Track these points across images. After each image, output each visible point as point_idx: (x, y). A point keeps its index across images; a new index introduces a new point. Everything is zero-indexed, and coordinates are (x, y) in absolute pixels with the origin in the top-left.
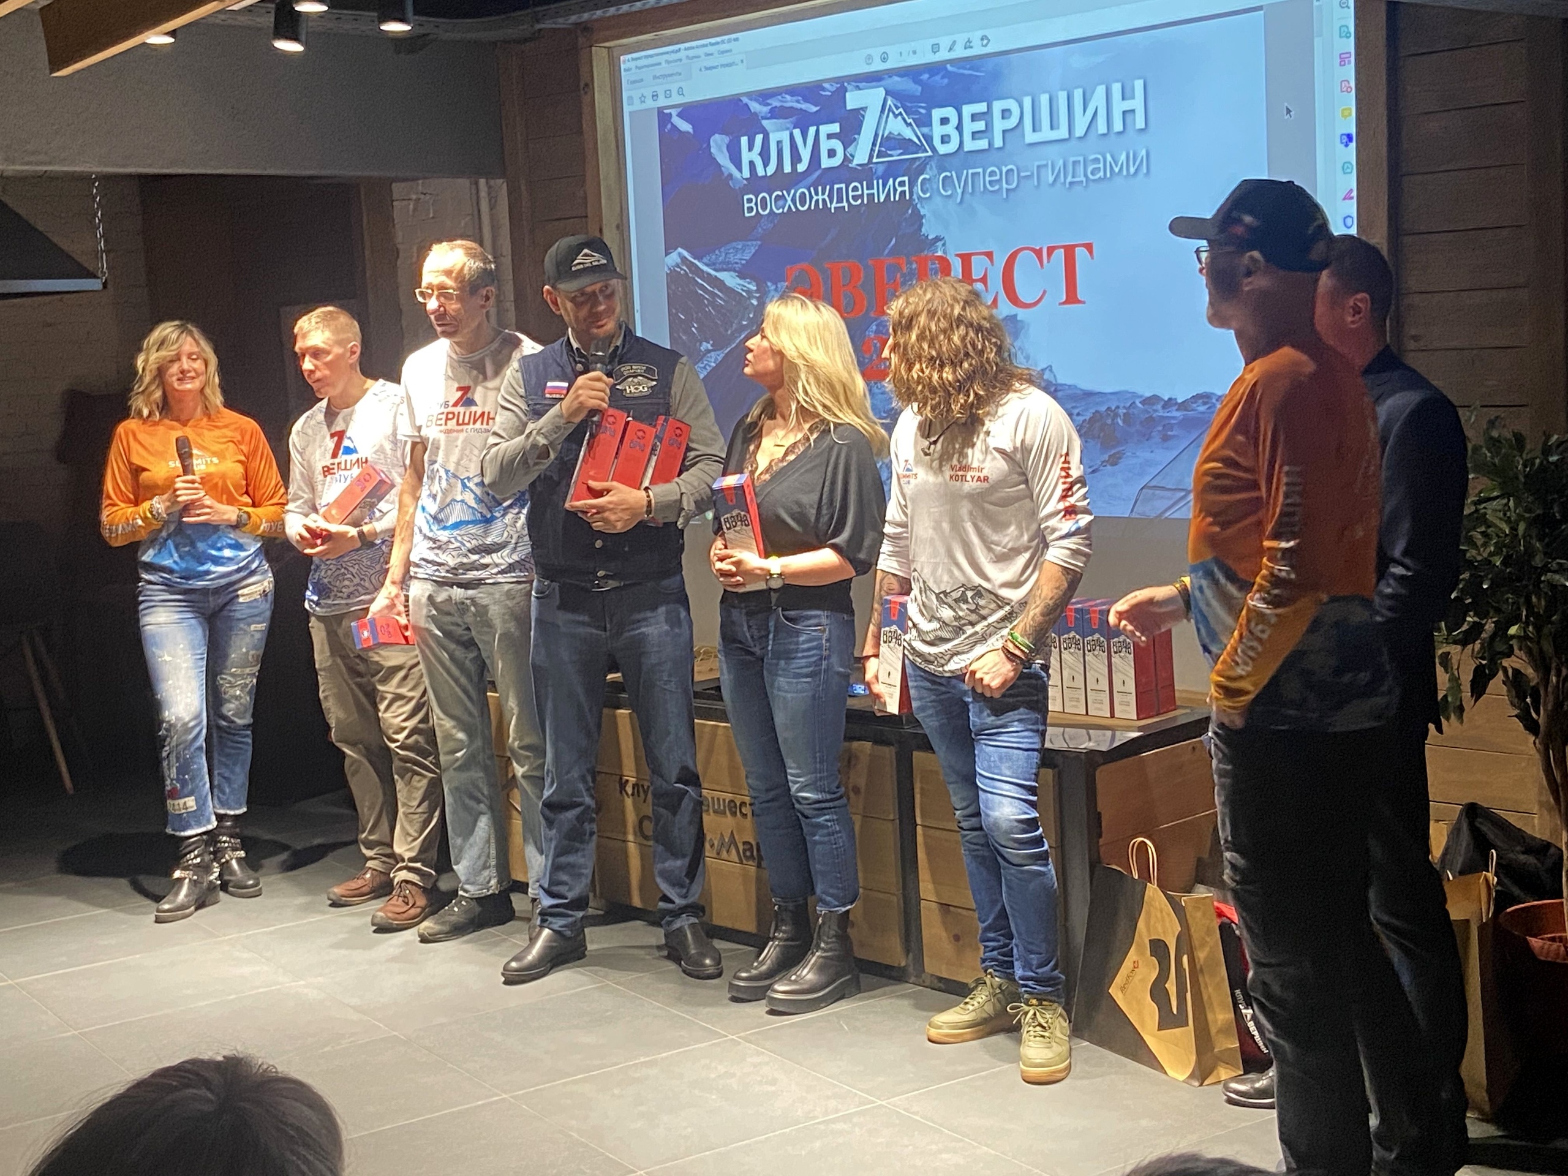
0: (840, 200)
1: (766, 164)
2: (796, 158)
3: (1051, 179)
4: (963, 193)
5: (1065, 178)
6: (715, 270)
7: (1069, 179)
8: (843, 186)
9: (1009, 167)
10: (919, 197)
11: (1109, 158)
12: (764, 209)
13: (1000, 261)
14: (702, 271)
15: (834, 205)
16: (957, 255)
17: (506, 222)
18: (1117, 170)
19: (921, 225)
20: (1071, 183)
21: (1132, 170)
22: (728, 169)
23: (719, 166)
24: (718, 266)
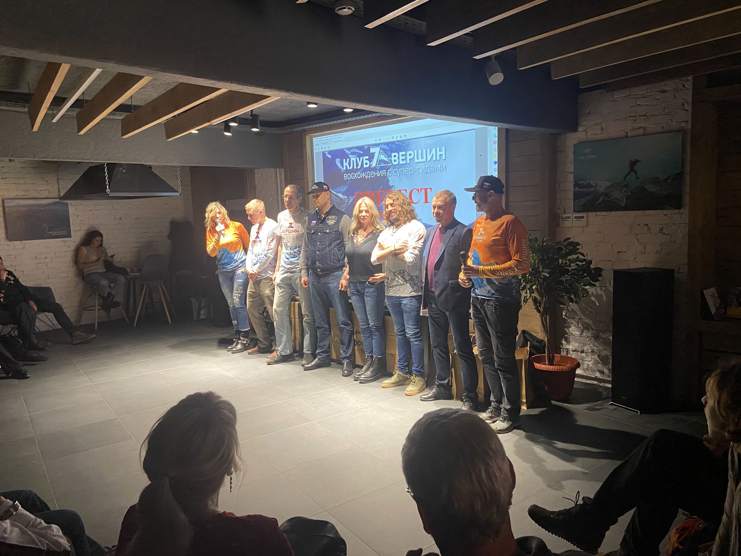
0: (368, 176)
1: (350, 166)
2: (357, 165)
3: (421, 171)
4: (399, 175)
5: (425, 171)
7: (426, 172)
8: (369, 172)
9: (411, 168)
10: (388, 176)
11: (436, 166)
12: (349, 178)
13: (409, 192)
15: (367, 177)
17: (284, 180)
18: (438, 169)
19: (389, 182)
21: (442, 170)
24: (337, 192)
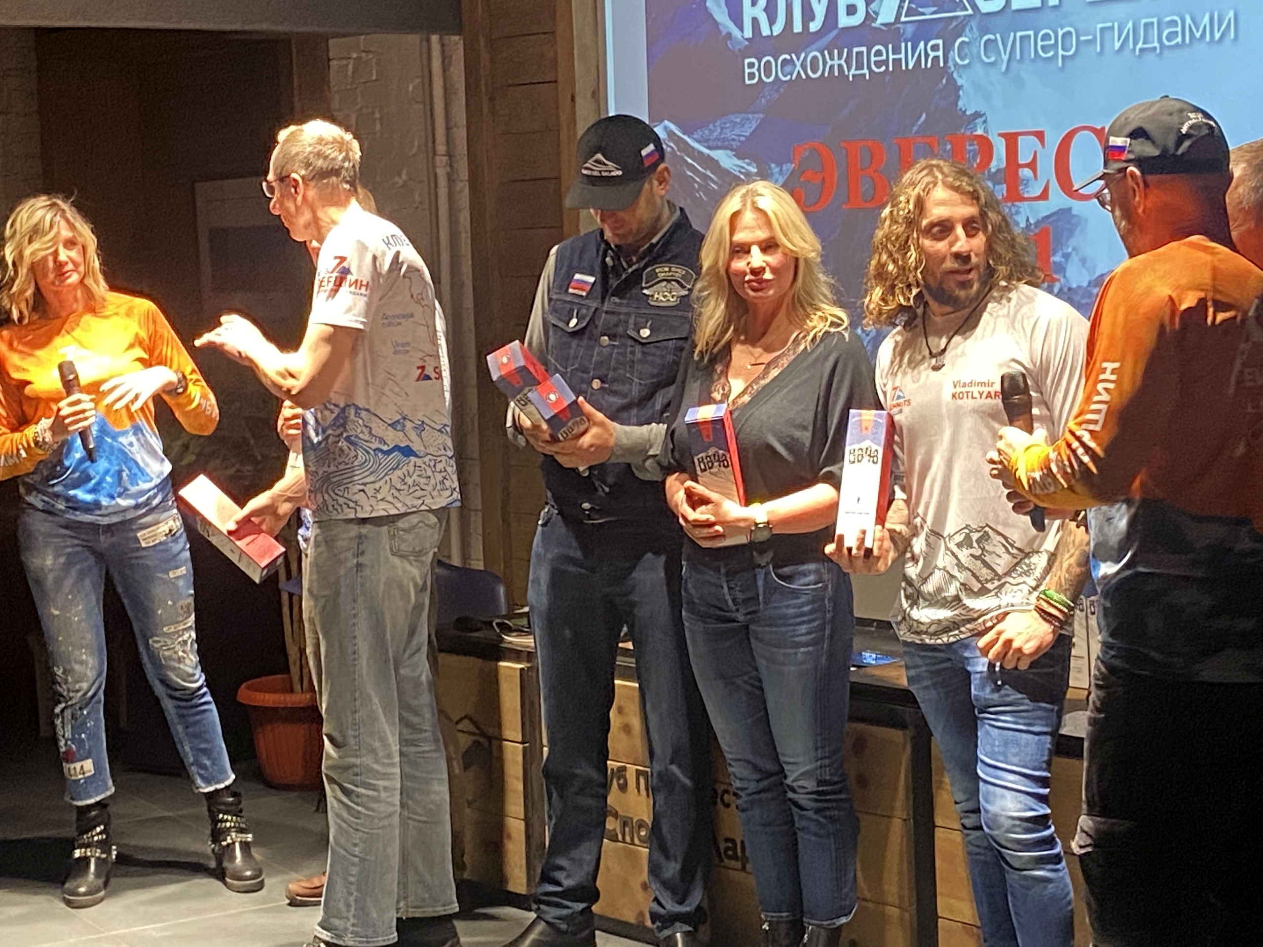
0: (859, 67)
1: (772, 22)
2: (808, 14)
3: (1117, 45)
4: (1009, 60)
5: (1135, 43)
6: (709, 148)
7: (1140, 45)
8: (864, 49)
9: (1067, 29)
10: (956, 65)
11: (1188, 21)
12: (768, 75)
13: (1053, 141)
14: (693, 148)
15: (853, 72)
16: (1000, 135)
17: (461, 86)
18: (1198, 35)
19: (958, 97)
20: (1141, 50)
21: (1217, 36)
22: (725, 27)
23: (716, 24)
24: (711, 144)
